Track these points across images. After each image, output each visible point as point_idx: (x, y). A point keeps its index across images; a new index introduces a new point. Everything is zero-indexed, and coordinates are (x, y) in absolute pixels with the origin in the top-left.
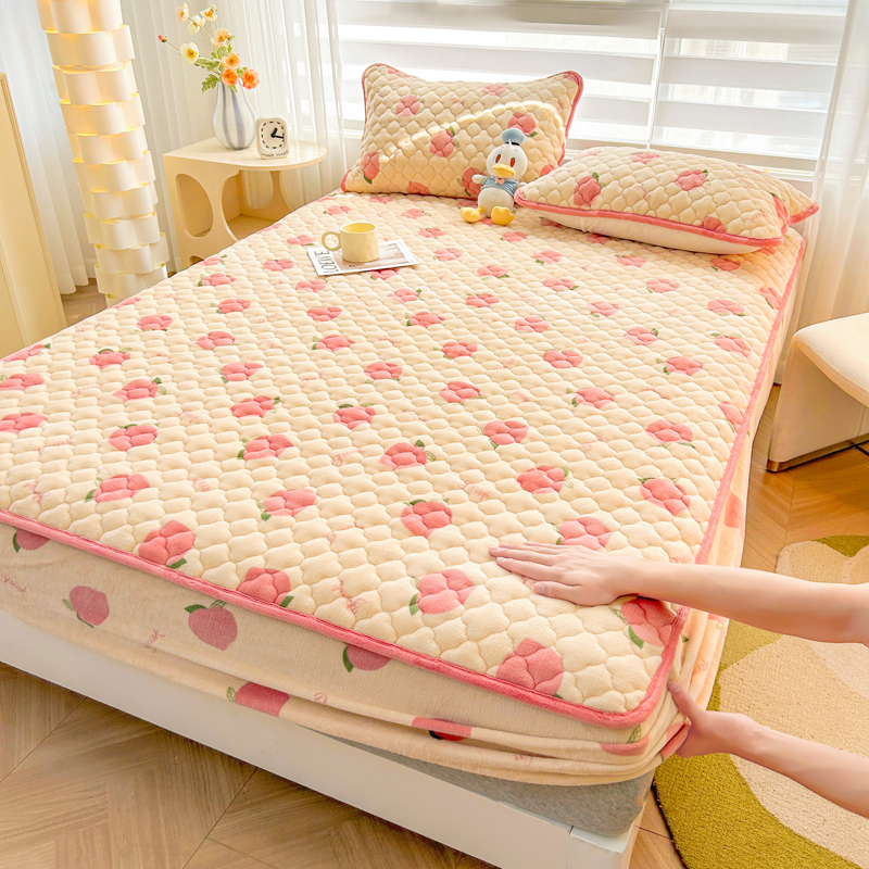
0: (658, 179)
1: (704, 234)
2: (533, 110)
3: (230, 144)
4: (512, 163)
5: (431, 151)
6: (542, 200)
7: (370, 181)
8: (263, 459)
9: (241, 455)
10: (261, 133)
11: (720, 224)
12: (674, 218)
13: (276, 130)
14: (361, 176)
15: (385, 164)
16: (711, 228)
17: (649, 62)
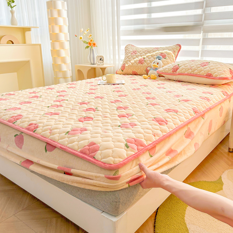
0: (195, 65)
1: (207, 77)
2: (166, 52)
3: (91, 63)
4: (158, 64)
5: (138, 63)
6: (163, 71)
7: (123, 71)
10: (97, 59)
11: (211, 74)
12: (198, 74)
13: (101, 58)
14: (121, 70)
15: (126, 66)
16: (209, 76)
17: (199, 40)
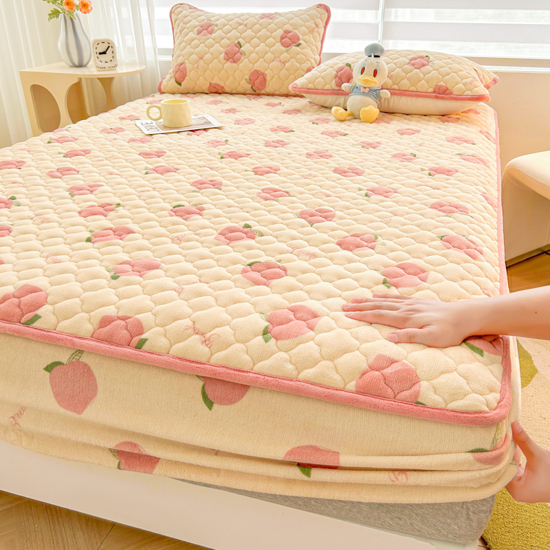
0: (395, 64)
1: (436, 97)
3: (72, 62)
5: (225, 59)
6: (311, 86)
7: (180, 84)
8: (109, 241)
9: (89, 240)
10: (95, 50)
11: (447, 89)
12: (412, 88)
14: (173, 80)
16: (442, 93)
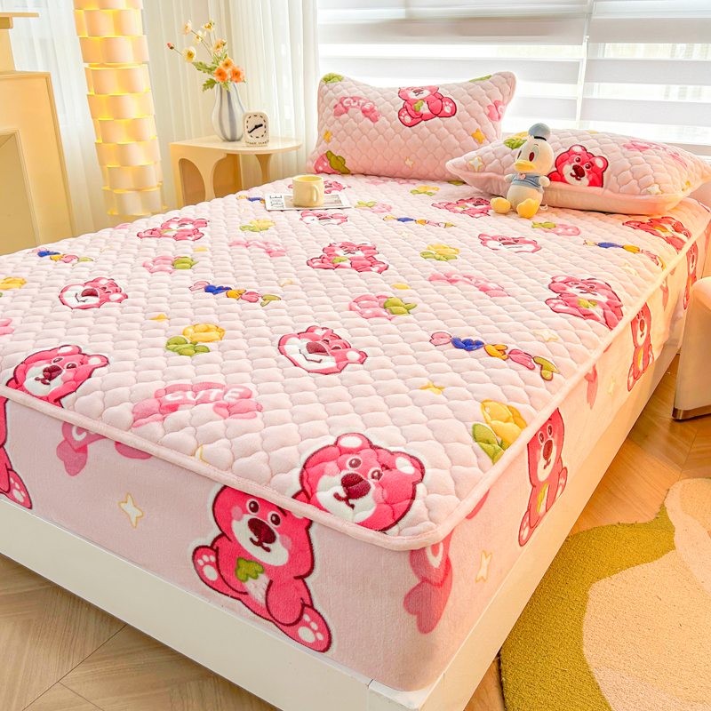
3: (225, 136)
10: (246, 124)
17: (576, 65)
